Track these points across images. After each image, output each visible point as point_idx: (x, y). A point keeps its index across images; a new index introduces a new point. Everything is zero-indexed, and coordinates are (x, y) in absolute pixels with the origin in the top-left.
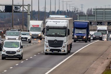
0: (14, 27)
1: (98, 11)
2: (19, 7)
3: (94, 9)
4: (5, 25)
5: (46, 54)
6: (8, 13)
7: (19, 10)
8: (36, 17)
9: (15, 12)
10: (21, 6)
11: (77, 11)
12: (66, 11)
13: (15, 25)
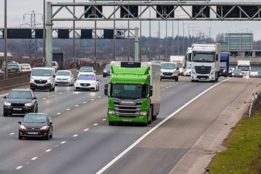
0: (116, 58)
1: (232, 36)
2: (123, 31)
3: (226, 34)
4: (104, 56)
5: (193, 81)
6: (108, 40)
7: (123, 36)
8: (146, 46)
9: (117, 38)
10: (125, 30)
11: (203, 36)
12: (188, 37)
13: (117, 56)
